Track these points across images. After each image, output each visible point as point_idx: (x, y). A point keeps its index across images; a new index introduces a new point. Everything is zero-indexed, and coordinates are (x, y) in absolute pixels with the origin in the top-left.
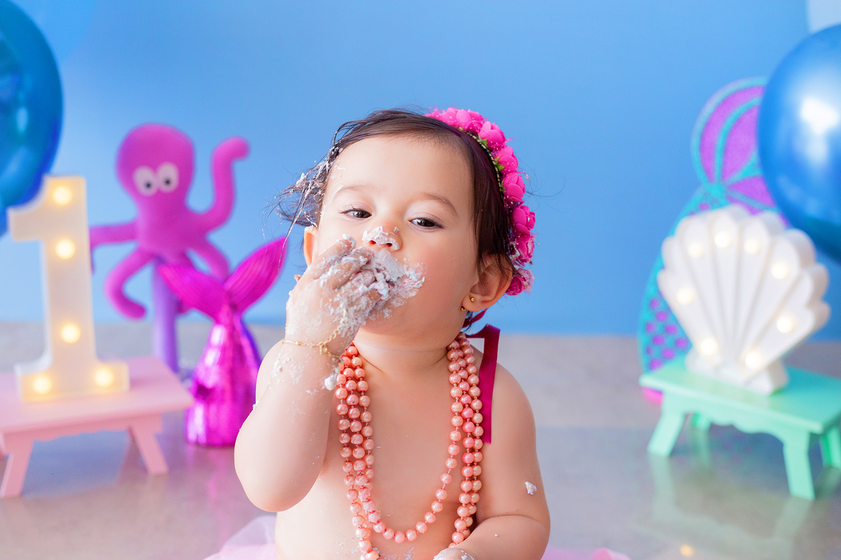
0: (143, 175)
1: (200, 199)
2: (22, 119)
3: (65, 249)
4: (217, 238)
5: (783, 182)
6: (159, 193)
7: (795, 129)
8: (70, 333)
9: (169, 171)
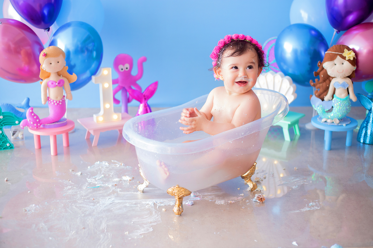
0: (121, 67)
1: (134, 72)
2: (95, 54)
3: (106, 85)
4: (138, 82)
5: (282, 64)
6: (125, 71)
7: (283, 50)
8: (108, 106)
9: (127, 65)
